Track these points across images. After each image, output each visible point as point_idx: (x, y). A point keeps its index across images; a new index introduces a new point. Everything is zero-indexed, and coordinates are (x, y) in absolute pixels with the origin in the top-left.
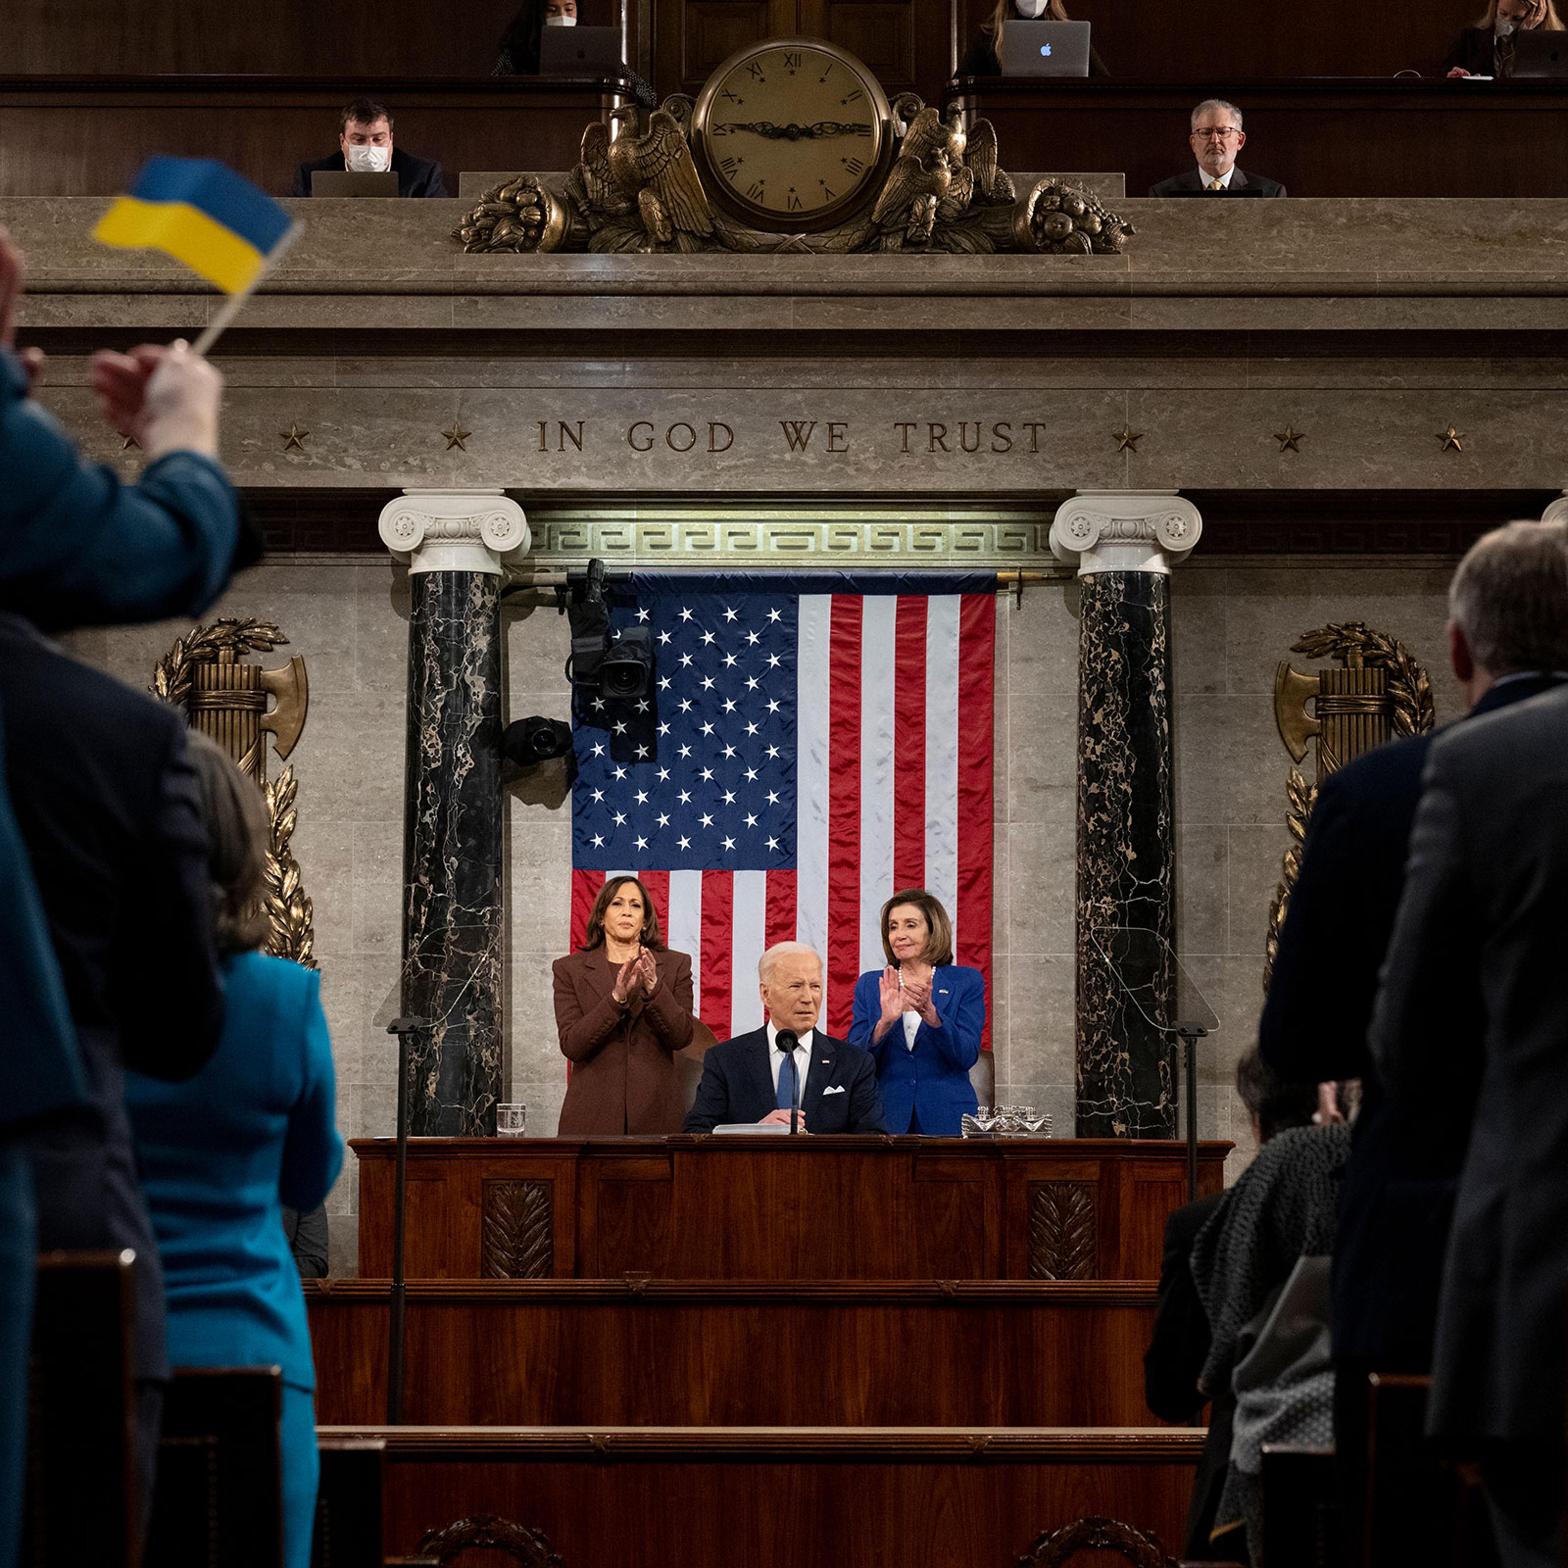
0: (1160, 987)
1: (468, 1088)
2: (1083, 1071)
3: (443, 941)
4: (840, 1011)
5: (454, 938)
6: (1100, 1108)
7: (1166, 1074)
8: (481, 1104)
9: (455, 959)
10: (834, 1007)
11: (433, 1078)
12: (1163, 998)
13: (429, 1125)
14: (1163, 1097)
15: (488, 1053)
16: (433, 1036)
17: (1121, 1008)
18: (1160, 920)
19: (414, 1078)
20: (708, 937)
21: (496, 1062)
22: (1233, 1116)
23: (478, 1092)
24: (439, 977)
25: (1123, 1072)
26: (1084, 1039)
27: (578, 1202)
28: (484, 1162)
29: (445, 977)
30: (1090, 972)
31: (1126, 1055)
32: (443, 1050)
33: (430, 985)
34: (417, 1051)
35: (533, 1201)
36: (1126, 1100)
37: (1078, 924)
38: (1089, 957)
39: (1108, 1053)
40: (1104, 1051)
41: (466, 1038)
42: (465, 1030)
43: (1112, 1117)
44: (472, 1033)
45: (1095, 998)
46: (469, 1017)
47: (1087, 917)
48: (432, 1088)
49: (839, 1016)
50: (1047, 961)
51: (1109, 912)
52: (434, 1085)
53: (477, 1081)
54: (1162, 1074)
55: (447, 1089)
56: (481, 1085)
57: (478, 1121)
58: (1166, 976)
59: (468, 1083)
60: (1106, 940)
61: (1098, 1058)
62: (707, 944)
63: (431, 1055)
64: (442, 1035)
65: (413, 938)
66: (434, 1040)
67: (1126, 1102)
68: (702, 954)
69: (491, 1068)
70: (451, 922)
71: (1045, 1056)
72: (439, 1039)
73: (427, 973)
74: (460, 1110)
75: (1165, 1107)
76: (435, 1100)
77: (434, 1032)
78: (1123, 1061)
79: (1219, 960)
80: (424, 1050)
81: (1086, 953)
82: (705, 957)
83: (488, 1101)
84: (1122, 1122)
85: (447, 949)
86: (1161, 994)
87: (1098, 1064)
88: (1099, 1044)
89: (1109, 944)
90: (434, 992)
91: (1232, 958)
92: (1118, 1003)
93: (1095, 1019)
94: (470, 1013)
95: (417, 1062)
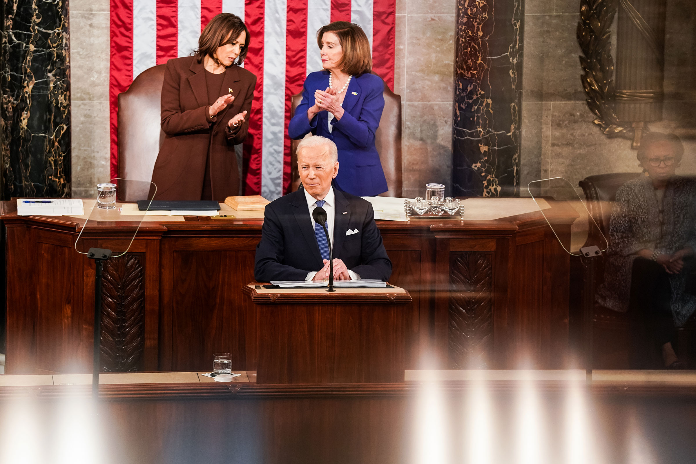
0: (513, 55)
1: (50, 122)
2: (460, 109)
3: (30, 23)
4: (294, 56)
5: (38, 21)
6: (471, 135)
7: (515, 111)
8: (59, 132)
9: (39, 35)
10: (291, 54)
11: (25, 117)
12: (515, 61)
13: (23, 147)
14: (513, 127)
15: (63, 98)
16: (25, 87)
17: (487, 70)
18: (515, 9)
19: (11, 114)
20: (206, 6)
21: (67, 102)
22: (552, 122)
23: (56, 124)
24: (28, 47)
25: (488, 112)
26: (461, 87)
27: (161, 266)
28: (99, 241)
29: (32, 48)
30: (467, 44)
31: (490, 101)
32: (32, 97)
33: (22, 53)
34: (13, 96)
35: (131, 266)
36: (489, 131)
37: (459, 10)
38: (466, 34)
39: (478, 99)
40: (475, 97)
41: (48, 89)
42: (47, 83)
43: (479, 141)
44: (52, 85)
45: (470, 61)
46: (50, 75)
47: (466, 6)
48: (24, 123)
49: (294, 59)
50: (433, 20)
51: (481, 5)
52: (26, 120)
53: (55, 117)
54: (512, 111)
55: (35, 123)
56: (58, 120)
57: (56, 144)
58: (517, 46)
59: (50, 119)
60: (479, 24)
61: (471, 101)
62: (205, 11)
63: (24, 100)
64: (31, 86)
65: (7, 17)
66: (26, 90)
67: (489, 132)
68: (202, 17)
69: (64, 107)
70: (35, 10)
71: (430, 83)
72: (29, 89)
73: (19, 44)
74: (45, 137)
75: (514, 133)
76: (27, 130)
77: (25, 84)
78: (488, 104)
79: (547, 18)
80: (18, 96)
81: (464, 31)
82: (203, 19)
83: (63, 130)
84: (485, 145)
85: (33, 28)
86: (513, 59)
87: (470, 106)
88: (471, 93)
89: (480, 26)
90: (24, 58)
91: (557, 16)
92: (486, 66)
93: (469, 75)
94: (50, 71)
95: (13, 103)
